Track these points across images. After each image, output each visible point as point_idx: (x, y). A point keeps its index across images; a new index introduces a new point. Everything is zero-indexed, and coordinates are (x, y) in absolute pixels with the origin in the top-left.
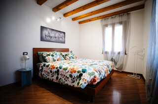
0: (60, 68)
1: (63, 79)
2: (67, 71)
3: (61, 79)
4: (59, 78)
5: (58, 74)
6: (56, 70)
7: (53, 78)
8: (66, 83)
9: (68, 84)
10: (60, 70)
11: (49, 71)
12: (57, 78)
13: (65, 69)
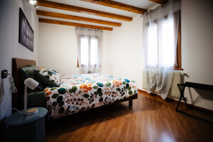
0: (101, 85)
1: (111, 96)
2: (111, 86)
3: (107, 98)
4: (104, 99)
5: (101, 94)
6: (96, 90)
7: (93, 103)
8: (115, 99)
9: (118, 100)
10: (102, 88)
11: (80, 97)
12: (101, 100)
13: (109, 85)
